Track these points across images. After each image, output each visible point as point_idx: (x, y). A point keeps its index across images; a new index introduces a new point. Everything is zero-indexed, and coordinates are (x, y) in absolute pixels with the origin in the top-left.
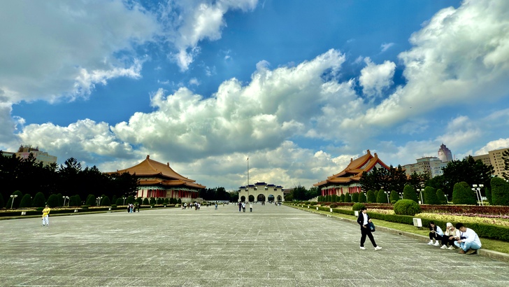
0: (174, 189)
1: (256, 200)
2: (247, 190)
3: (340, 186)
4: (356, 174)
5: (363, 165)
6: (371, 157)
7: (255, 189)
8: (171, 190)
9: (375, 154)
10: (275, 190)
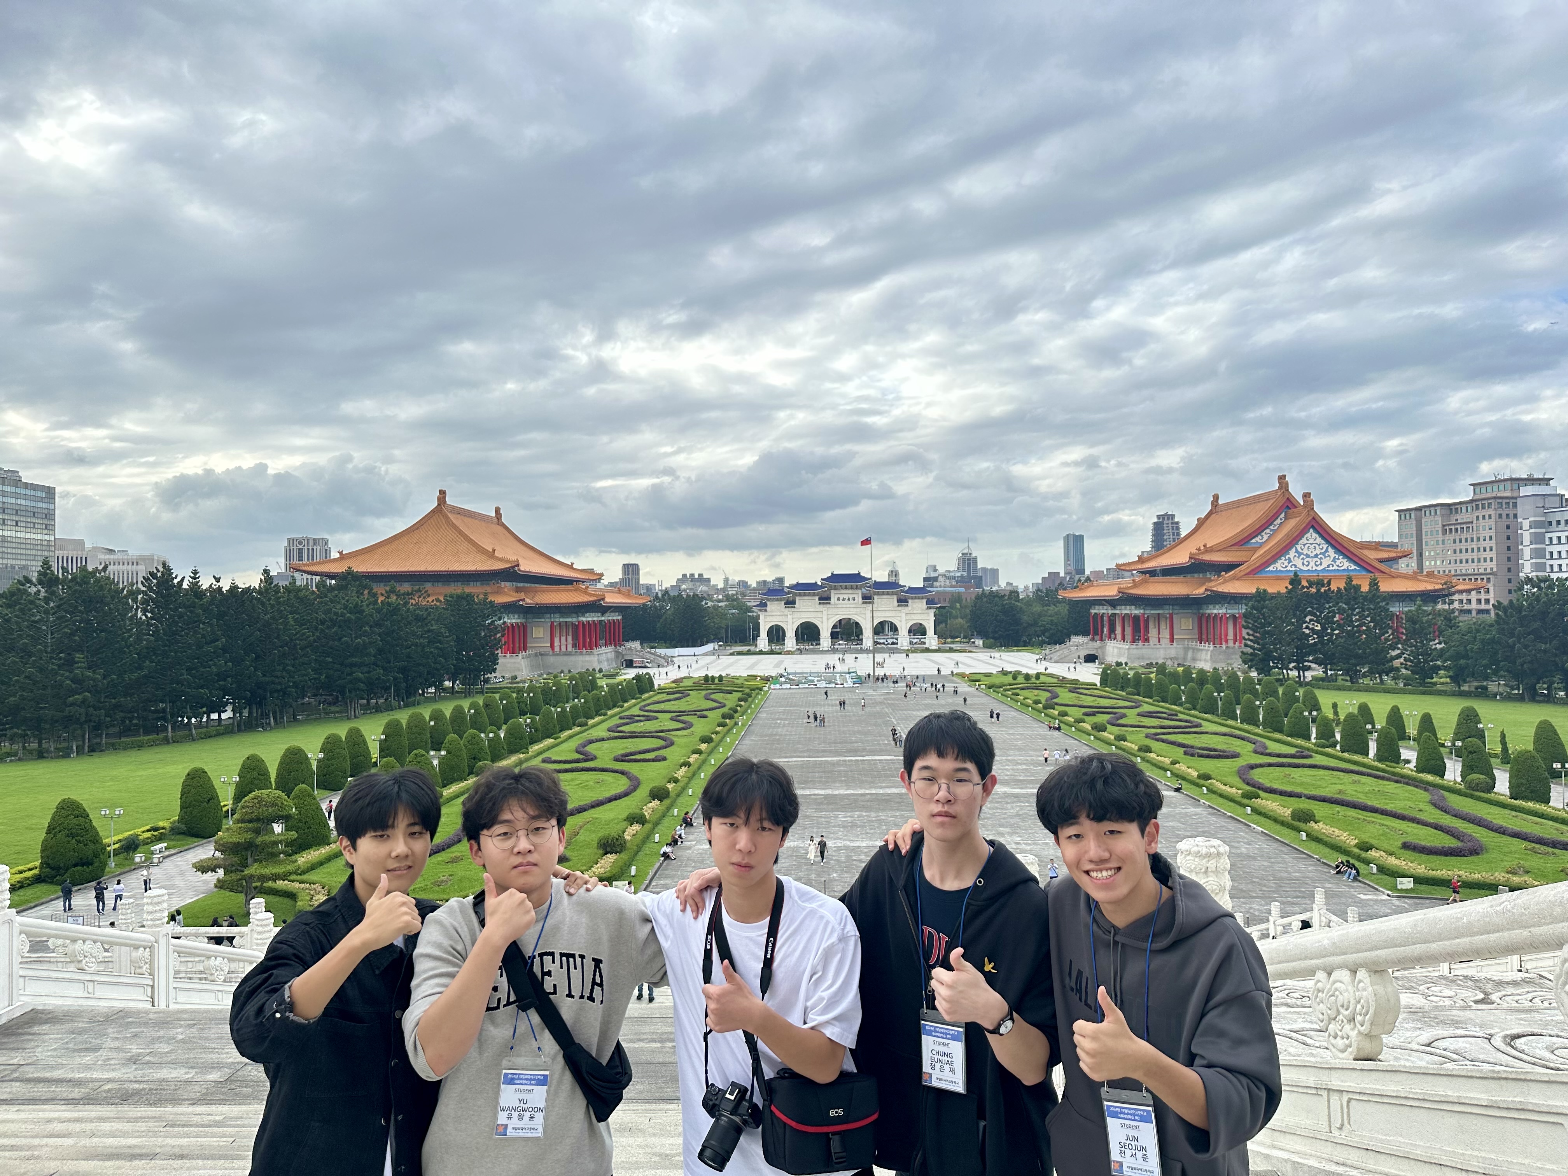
0: (558, 619)
1: (825, 641)
2: (790, 603)
3: (1166, 611)
4: (1230, 567)
5: (1258, 532)
6: (1288, 505)
7: (825, 599)
8: (547, 620)
9: (1306, 496)
10: (903, 601)
